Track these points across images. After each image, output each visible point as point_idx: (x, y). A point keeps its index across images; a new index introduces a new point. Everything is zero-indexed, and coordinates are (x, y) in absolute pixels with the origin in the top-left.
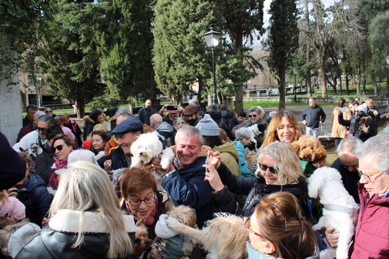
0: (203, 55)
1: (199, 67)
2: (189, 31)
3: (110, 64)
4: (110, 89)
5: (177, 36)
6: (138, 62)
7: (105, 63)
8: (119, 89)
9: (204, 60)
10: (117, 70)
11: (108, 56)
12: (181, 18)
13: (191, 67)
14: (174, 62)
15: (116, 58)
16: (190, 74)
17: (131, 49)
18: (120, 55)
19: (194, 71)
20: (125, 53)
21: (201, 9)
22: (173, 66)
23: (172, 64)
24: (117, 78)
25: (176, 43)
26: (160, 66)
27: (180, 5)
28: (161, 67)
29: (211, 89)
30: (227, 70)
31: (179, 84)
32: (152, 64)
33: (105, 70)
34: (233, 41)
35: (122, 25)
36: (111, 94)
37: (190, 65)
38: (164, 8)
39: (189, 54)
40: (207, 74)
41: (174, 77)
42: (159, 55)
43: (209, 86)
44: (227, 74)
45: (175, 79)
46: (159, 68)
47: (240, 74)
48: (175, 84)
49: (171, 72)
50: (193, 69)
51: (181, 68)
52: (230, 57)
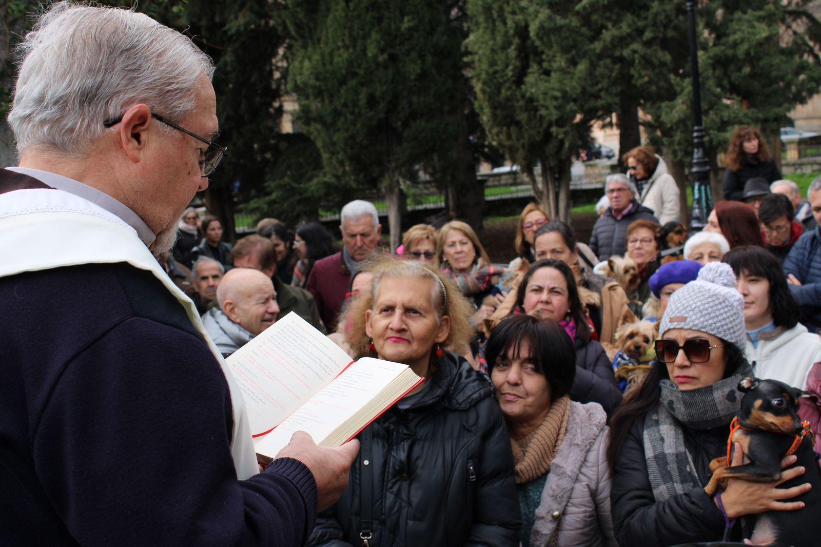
0: (646, 18)
1: (631, 63)
3: (320, 68)
4: (322, 151)
6: (414, 55)
7: (301, 62)
8: (352, 148)
9: (648, 35)
10: (344, 88)
11: (312, 39)
13: (602, 63)
14: (540, 49)
15: (340, 44)
16: (600, 86)
17: (386, 14)
18: (350, 35)
19: (614, 74)
20: (367, 28)
22: (540, 63)
23: (531, 57)
24: (344, 110)
26: (493, 63)
28: (496, 68)
29: (678, 136)
30: (732, 67)
31: (560, 123)
32: (465, 59)
33: (302, 86)
36: (327, 169)
37: (600, 58)
39: (594, 17)
40: (662, 83)
41: (545, 100)
42: (486, 28)
43: (669, 125)
44: (733, 78)
45: (547, 108)
46: (487, 73)
47: (782, 79)
48: (545, 125)
49: (533, 84)
50: (612, 71)
51: (568, 67)
52: (740, 19)
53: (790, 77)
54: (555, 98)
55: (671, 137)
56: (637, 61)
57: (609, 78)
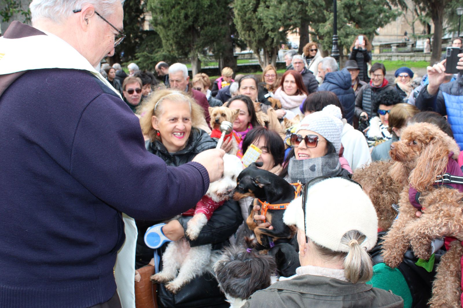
1: (307, 4)
4: (162, 39)
8: (176, 38)
10: (174, 10)
13: (293, 3)
16: (292, 14)
19: (299, 9)
22: (265, 2)
24: (173, 20)
28: (245, 4)
29: (326, 39)
30: (352, 9)
31: (273, 30)
33: (154, 8)
36: (164, 47)
40: (320, 15)
41: (266, 19)
43: (322, 34)
44: (352, 14)
45: (267, 23)
46: (240, 6)
47: (373, 15)
48: (266, 31)
49: (261, 11)
50: (297, 7)
51: (278, 5)
53: (377, 15)
54: (272, 19)
55: (323, 39)
56: (309, 4)
57: (296, 11)
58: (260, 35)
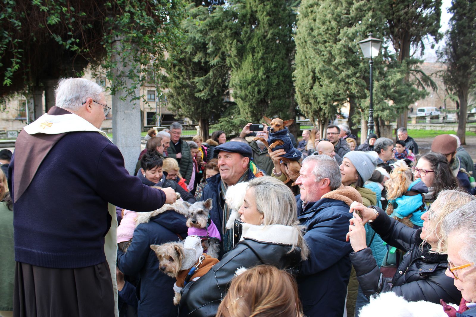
0: (358, 69)
1: (352, 84)
2: (340, 38)
3: (242, 79)
4: (240, 108)
5: (325, 45)
6: (275, 76)
7: (235, 76)
8: (251, 108)
9: (358, 75)
10: (250, 86)
11: (240, 68)
12: (330, 22)
13: (341, 84)
14: (319, 77)
15: (249, 71)
16: (340, 92)
17: (267, 61)
18: (253, 68)
19: (345, 88)
20: (259, 66)
21: (356, 9)
22: (319, 82)
23: (317, 80)
24: (249, 95)
25: (323, 53)
26: (303, 81)
27: (330, 6)
28: (304, 83)
30: (388, 88)
31: (325, 104)
32: (293, 79)
33: (235, 85)
34: (397, 50)
35: (258, 32)
36: (242, 115)
37: (340, 81)
38: (309, 10)
39: (339, 67)
40: (362, 93)
41: (320, 95)
42: (301, 68)
43: (363, 108)
44: (388, 92)
45: (320, 98)
46: (300, 84)
47: (405, 94)
48: (320, 104)
49: (316, 89)
50: (344, 86)
51: (329, 84)
52: (392, 71)
53: (409, 93)
54: (324, 95)
55: (364, 112)
56: (353, 84)
57: (343, 89)
58: (315, 107)
